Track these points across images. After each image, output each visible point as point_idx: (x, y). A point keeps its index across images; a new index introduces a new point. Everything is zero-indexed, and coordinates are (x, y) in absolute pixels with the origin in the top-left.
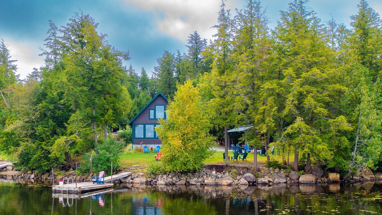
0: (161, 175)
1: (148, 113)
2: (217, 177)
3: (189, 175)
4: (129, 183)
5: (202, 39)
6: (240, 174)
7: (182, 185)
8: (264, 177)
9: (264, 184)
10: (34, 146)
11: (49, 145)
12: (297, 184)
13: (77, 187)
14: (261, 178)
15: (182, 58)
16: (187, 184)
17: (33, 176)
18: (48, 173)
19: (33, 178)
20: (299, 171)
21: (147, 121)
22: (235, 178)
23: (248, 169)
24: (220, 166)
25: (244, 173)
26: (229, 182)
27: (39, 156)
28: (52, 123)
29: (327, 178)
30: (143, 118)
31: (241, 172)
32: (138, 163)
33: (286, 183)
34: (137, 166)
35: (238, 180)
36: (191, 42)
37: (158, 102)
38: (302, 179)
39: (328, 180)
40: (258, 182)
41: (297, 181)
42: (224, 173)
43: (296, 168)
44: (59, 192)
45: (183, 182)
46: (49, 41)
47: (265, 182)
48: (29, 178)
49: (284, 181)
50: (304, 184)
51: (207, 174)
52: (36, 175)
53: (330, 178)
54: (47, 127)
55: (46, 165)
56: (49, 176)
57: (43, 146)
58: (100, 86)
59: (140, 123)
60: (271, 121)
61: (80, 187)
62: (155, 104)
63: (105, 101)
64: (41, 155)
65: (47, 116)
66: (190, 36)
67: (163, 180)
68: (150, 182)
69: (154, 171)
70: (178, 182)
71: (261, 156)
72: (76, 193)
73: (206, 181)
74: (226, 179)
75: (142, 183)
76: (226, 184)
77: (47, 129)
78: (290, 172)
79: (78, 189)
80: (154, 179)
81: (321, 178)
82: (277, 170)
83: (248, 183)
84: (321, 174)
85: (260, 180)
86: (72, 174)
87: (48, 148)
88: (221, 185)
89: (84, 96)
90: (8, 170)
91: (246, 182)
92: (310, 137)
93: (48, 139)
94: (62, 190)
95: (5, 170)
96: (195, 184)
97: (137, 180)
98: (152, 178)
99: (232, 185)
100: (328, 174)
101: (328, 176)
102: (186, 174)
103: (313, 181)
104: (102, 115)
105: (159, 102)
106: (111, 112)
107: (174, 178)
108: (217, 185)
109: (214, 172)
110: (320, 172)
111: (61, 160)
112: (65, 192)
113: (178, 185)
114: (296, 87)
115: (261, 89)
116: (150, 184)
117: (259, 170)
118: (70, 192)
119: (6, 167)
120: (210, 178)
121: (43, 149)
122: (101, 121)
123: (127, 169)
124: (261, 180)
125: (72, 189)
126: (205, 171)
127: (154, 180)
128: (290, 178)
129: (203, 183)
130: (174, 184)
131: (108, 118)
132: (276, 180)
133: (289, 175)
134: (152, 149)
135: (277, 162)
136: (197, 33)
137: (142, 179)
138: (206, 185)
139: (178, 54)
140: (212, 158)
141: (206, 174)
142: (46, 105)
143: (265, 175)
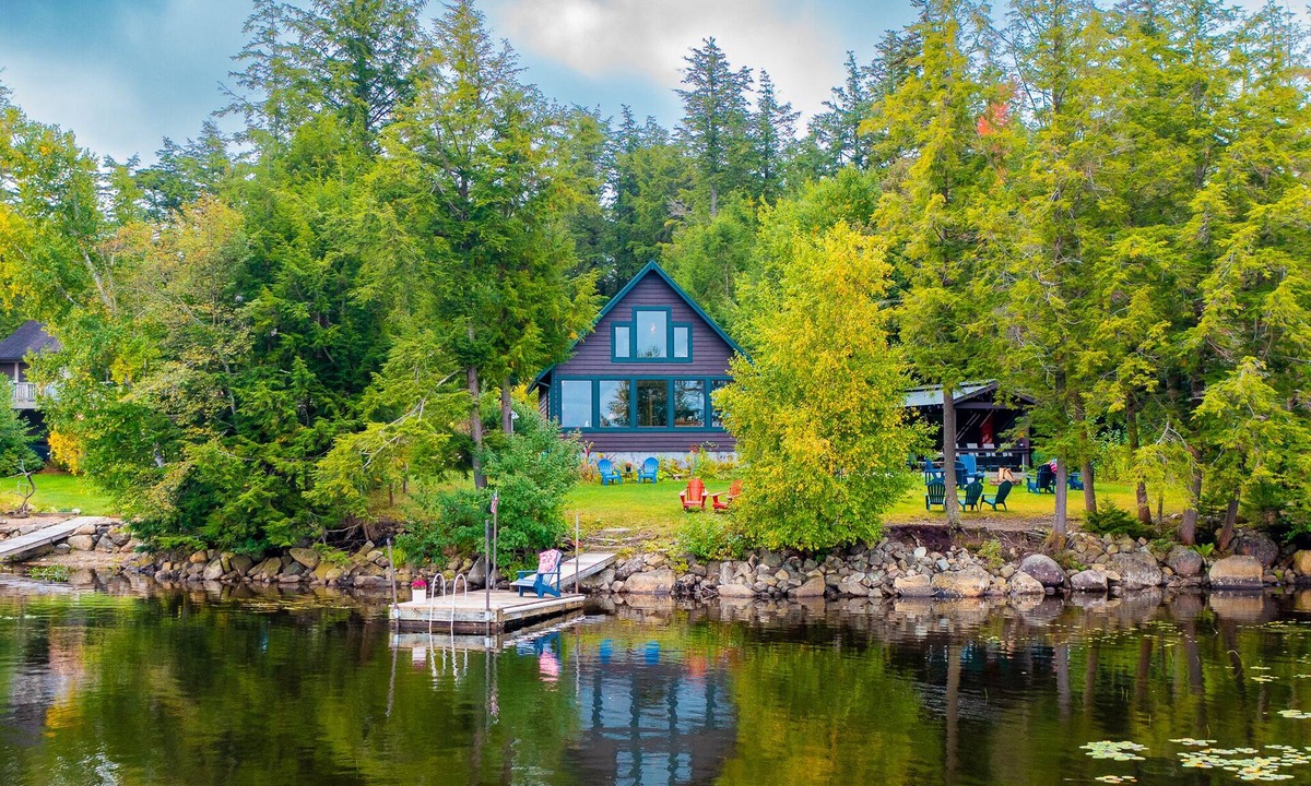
0: (728, 564)
1: (609, 339)
2: (934, 567)
3: (831, 562)
4: (613, 592)
5: (734, 69)
6: (1007, 559)
7: (815, 596)
8: (1090, 568)
9: (1094, 591)
10: (235, 458)
11: (293, 455)
12: (1199, 591)
13: (489, 610)
14: (1080, 571)
15: (640, 135)
16: (833, 594)
17: (214, 570)
18: (277, 559)
19: (218, 580)
20: (1200, 546)
21: (607, 368)
22: (997, 572)
23: (1033, 541)
24: (937, 528)
25: (1021, 555)
26: (983, 584)
27: (258, 496)
28: (306, 371)
29: (1291, 567)
30: (589, 358)
31: (1012, 551)
32: (620, 521)
33: (1162, 586)
34: (624, 532)
35: (1008, 579)
36: (693, 77)
37: (644, 296)
38: (1219, 571)
39: (1297, 576)
40: (1070, 582)
41: (1199, 579)
42: (956, 555)
43: (1189, 535)
44: (418, 628)
45: (816, 586)
46: (251, 60)
47: (1098, 583)
48: (201, 580)
49: (1155, 579)
50: (1226, 588)
51: (898, 559)
52: (227, 569)
53: (1303, 569)
54: (280, 389)
55: (282, 528)
56: (281, 571)
57: (272, 459)
58: (502, 238)
59: (581, 372)
60: (1142, 371)
61: (502, 610)
62: (634, 305)
63: (514, 293)
64: (266, 494)
65: (280, 346)
66: (691, 55)
67: (740, 580)
68: (691, 588)
69: (704, 548)
70: (796, 587)
71: (1035, 492)
72: (488, 632)
73: (899, 584)
74: (968, 578)
75: (660, 594)
76: (975, 593)
77: (283, 395)
78: (1170, 550)
79: (495, 616)
80: (704, 577)
81: (1272, 567)
82: (1127, 543)
83: (1042, 589)
84: (1272, 556)
85: (1078, 578)
86: (374, 562)
87: (291, 464)
88: (956, 597)
89: (442, 274)
90: (76, 549)
91: (1036, 584)
92: (1276, 427)
93: (289, 432)
94: (431, 619)
95: (66, 548)
96: (863, 593)
97: (642, 582)
98: (696, 575)
99: (991, 595)
100: (1291, 554)
101: (1293, 562)
102: (818, 557)
103: (1257, 578)
104: (503, 346)
105: (649, 296)
106: (533, 332)
107: (781, 575)
108: (939, 596)
109: (920, 552)
110: (1269, 549)
111: (357, 510)
112: (440, 628)
113: (800, 597)
114: (1239, 254)
115: (1103, 258)
116: (692, 596)
117: (1069, 544)
118: (461, 629)
119: (67, 538)
120: (911, 572)
121: (269, 468)
122: (499, 367)
123: (591, 542)
124: (1085, 576)
125: (471, 617)
126: (889, 547)
127: (705, 583)
128: (1173, 570)
129: (890, 592)
130: (786, 595)
131: (524, 355)
132: (1131, 579)
133: (1167, 559)
134: (628, 469)
135: (1124, 515)
136: (716, 44)
137: (660, 578)
138: (899, 596)
139: (623, 120)
140: (906, 500)
141: (893, 556)
142: (278, 306)
143: (1091, 559)
